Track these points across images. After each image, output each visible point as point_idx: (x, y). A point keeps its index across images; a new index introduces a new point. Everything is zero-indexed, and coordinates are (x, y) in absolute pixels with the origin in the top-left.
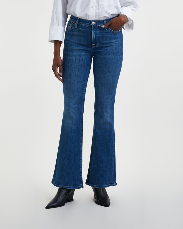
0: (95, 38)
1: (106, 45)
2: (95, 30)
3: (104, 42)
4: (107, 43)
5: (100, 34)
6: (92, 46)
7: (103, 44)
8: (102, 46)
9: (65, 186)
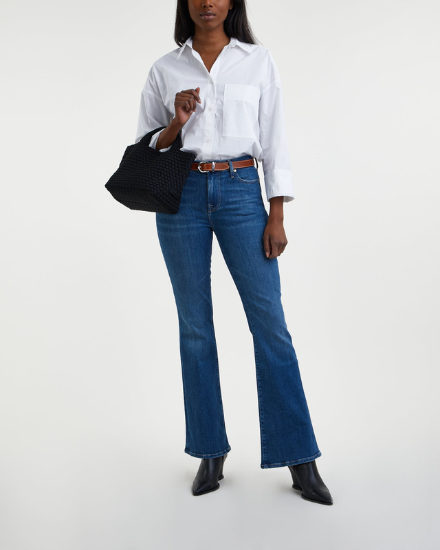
0: (213, 193)
1: (234, 206)
2: (212, 178)
3: (230, 200)
4: (235, 203)
5: (221, 185)
6: (207, 208)
7: (228, 203)
8: (227, 207)
9: (211, 453)
